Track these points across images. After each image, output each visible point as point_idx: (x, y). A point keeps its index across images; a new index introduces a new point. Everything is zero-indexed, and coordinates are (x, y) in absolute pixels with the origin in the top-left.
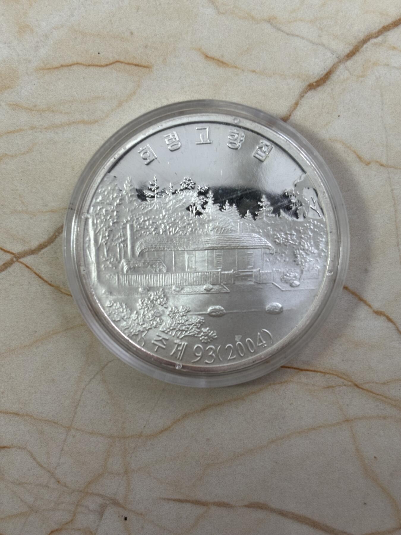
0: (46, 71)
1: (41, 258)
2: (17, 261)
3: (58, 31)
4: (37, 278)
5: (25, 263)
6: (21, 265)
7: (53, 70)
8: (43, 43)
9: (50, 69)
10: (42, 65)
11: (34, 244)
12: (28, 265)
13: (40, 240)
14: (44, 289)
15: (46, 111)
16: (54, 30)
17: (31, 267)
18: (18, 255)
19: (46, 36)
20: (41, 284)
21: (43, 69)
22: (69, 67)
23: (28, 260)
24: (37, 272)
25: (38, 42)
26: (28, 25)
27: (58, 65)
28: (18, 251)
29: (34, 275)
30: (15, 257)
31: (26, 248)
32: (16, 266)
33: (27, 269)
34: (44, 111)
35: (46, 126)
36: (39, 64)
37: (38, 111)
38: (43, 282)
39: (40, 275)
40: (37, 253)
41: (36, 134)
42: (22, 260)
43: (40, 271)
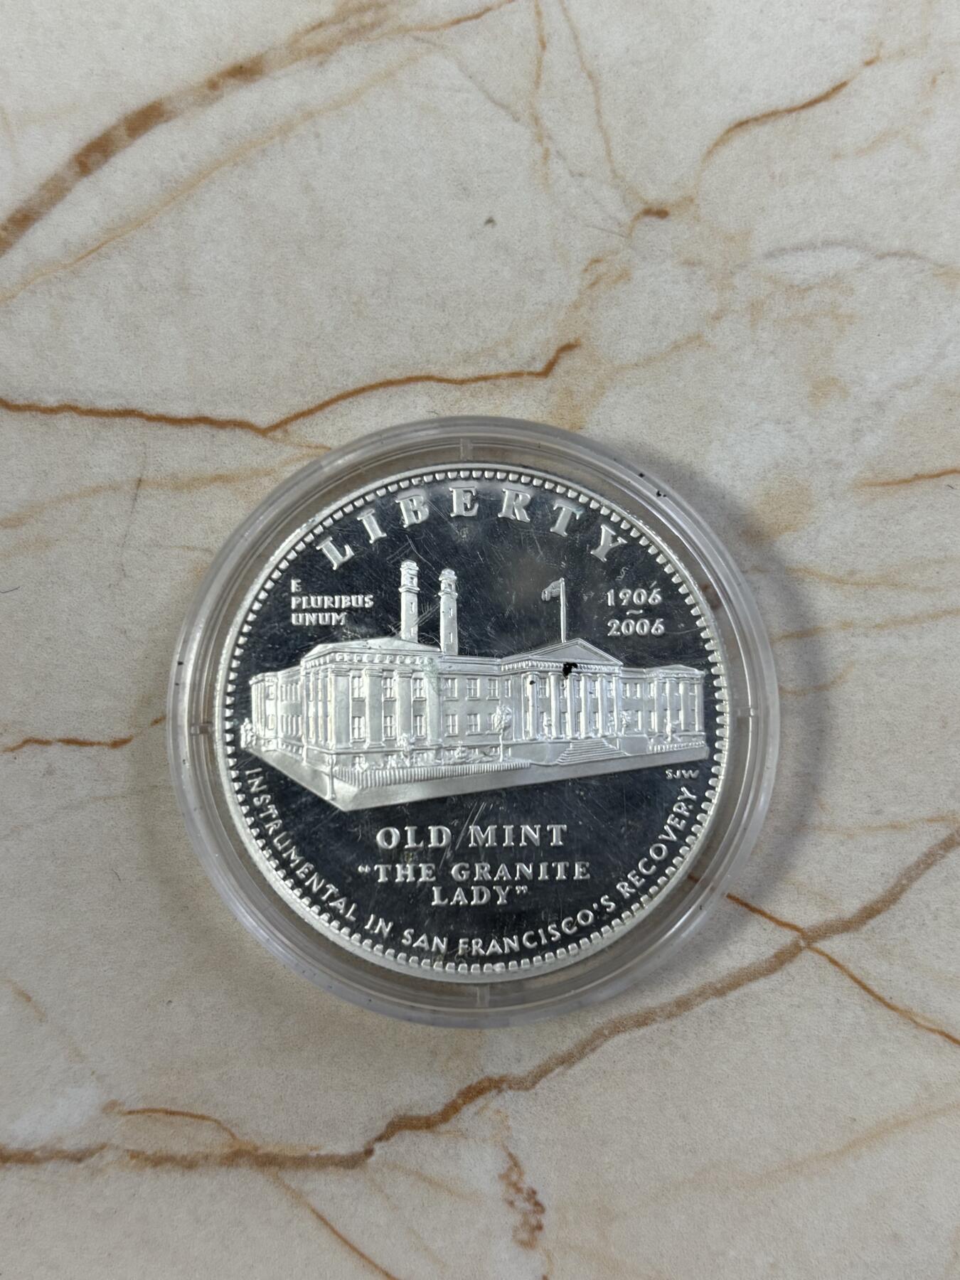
0: (878, 489)
1: (867, 940)
2: (809, 946)
3: (907, 393)
4: (857, 989)
5: (827, 951)
6: (816, 956)
7: (896, 487)
8: (869, 423)
9: (888, 484)
10: (869, 475)
11: (851, 907)
12: (835, 958)
13: (864, 895)
14: (873, 1017)
15: (879, 584)
16: (897, 392)
17: (841, 962)
18: (810, 934)
19: (880, 406)
20: (866, 1005)
21: (871, 485)
22: (935, 480)
23: (836, 945)
24: (856, 973)
25: (858, 420)
26: (833, 379)
27: (908, 475)
28: (810, 924)
29: (848, 982)
30: (803, 938)
31: (831, 916)
32: (807, 959)
33: (831, 968)
34: (873, 585)
35: (878, 621)
36: (861, 472)
37: (857, 584)
38: (871, 998)
39: (865, 981)
40: (857, 930)
41: (853, 639)
42: (820, 945)
43: (863, 974)
